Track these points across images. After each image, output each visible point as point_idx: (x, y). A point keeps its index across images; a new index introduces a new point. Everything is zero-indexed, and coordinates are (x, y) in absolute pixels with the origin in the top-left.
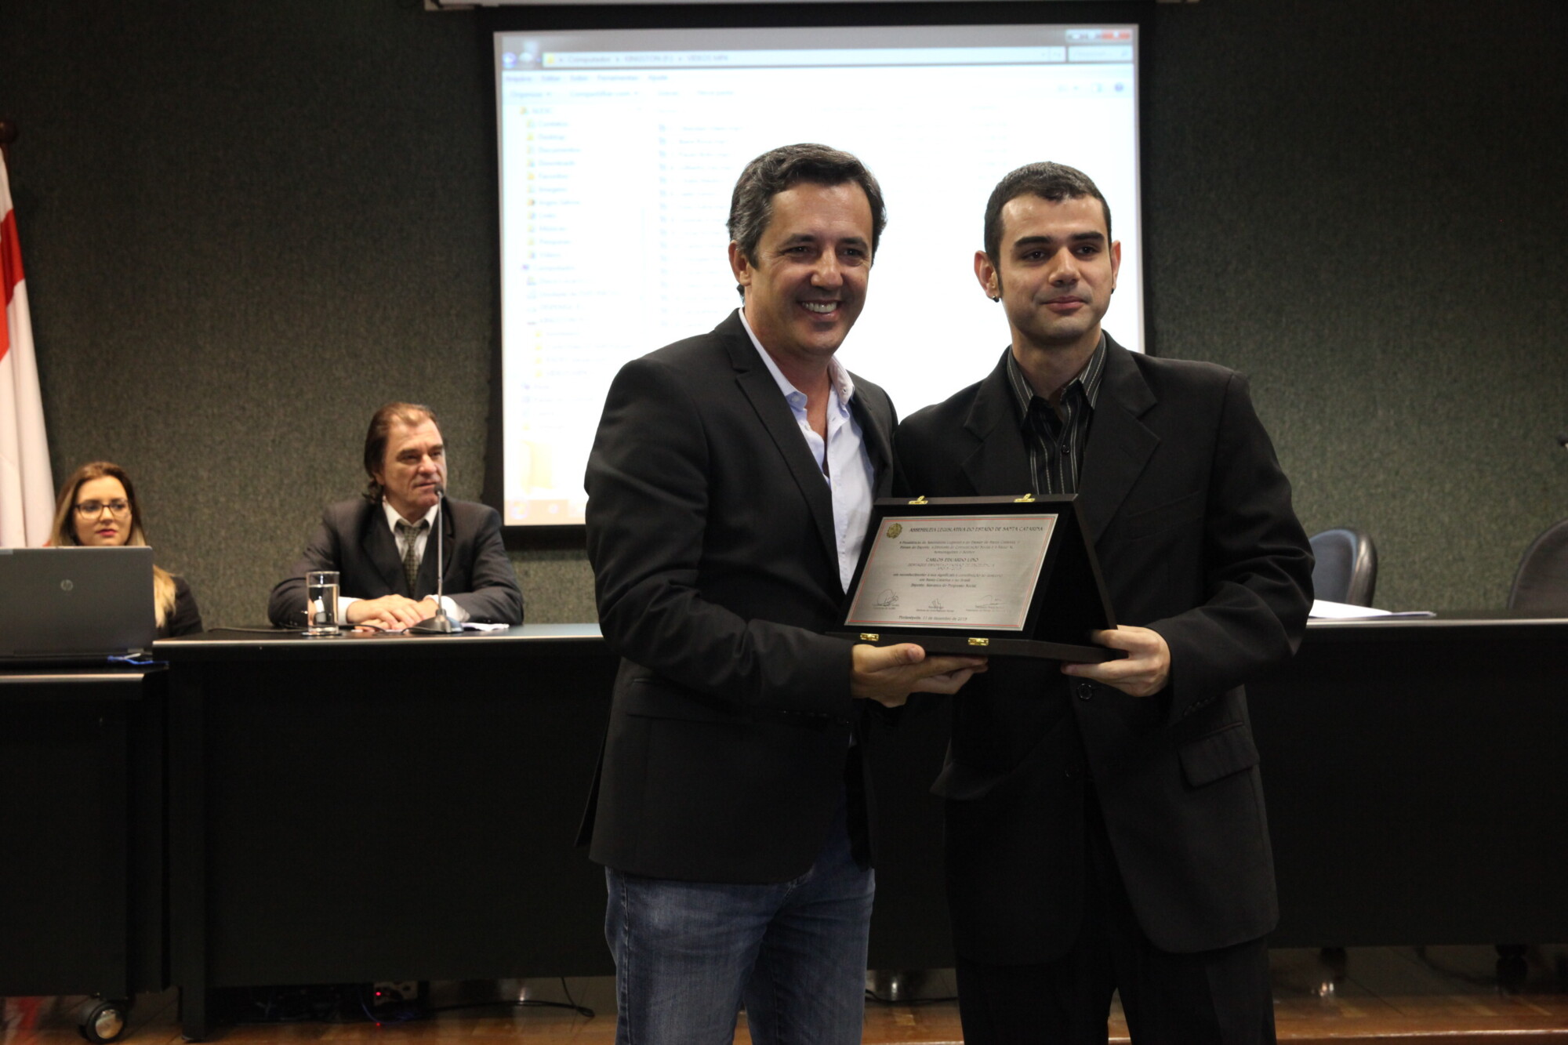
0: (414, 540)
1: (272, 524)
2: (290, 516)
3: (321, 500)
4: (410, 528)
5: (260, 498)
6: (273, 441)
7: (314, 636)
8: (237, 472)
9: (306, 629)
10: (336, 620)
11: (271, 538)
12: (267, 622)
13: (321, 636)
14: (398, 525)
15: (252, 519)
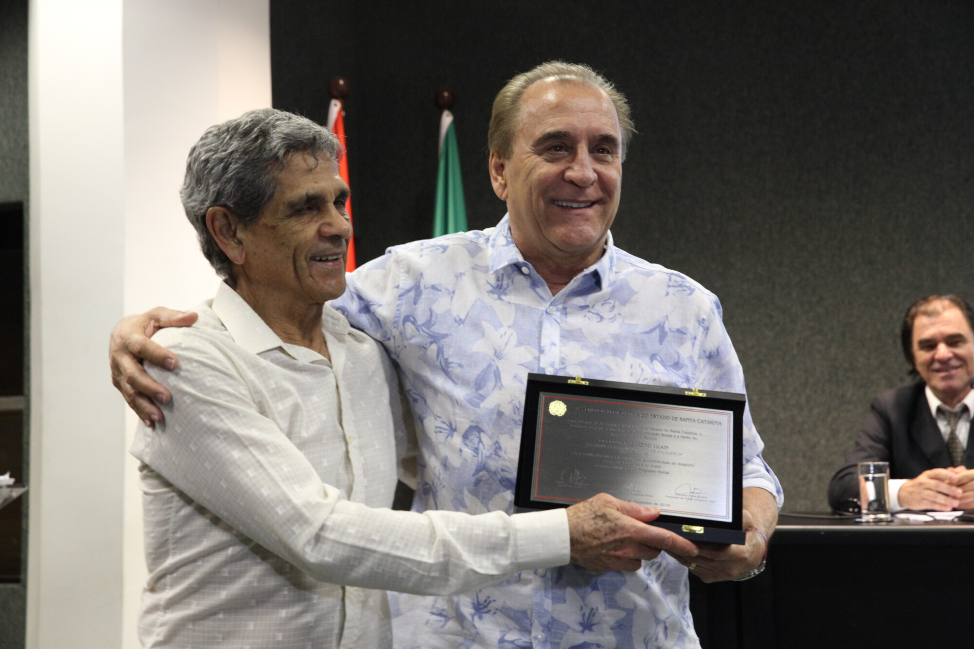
0: (956, 424)
1: (799, 419)
2: (816, 411)
3: (843, 396)
4: (951, 413)
5: (788, 396)
6: (798, 344)
7: (868, 522)
8: (767, 373)
9: (859, 516)
10: (887, 506)
11: (800, 432)
12: (829, 509)
13: (874, 522)
14: (939, 410)
15: (782, 415)
